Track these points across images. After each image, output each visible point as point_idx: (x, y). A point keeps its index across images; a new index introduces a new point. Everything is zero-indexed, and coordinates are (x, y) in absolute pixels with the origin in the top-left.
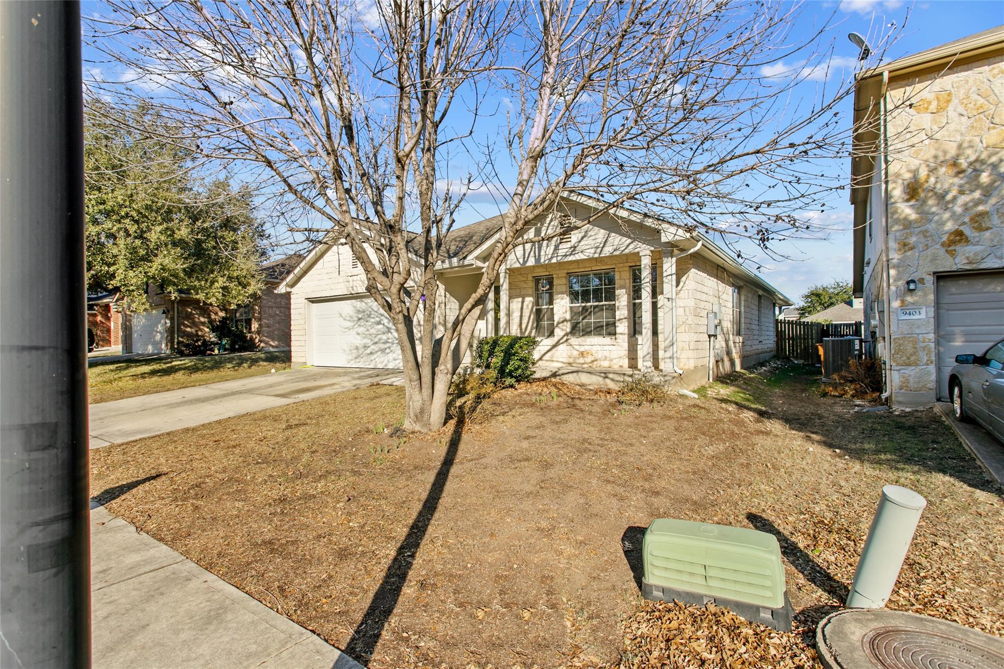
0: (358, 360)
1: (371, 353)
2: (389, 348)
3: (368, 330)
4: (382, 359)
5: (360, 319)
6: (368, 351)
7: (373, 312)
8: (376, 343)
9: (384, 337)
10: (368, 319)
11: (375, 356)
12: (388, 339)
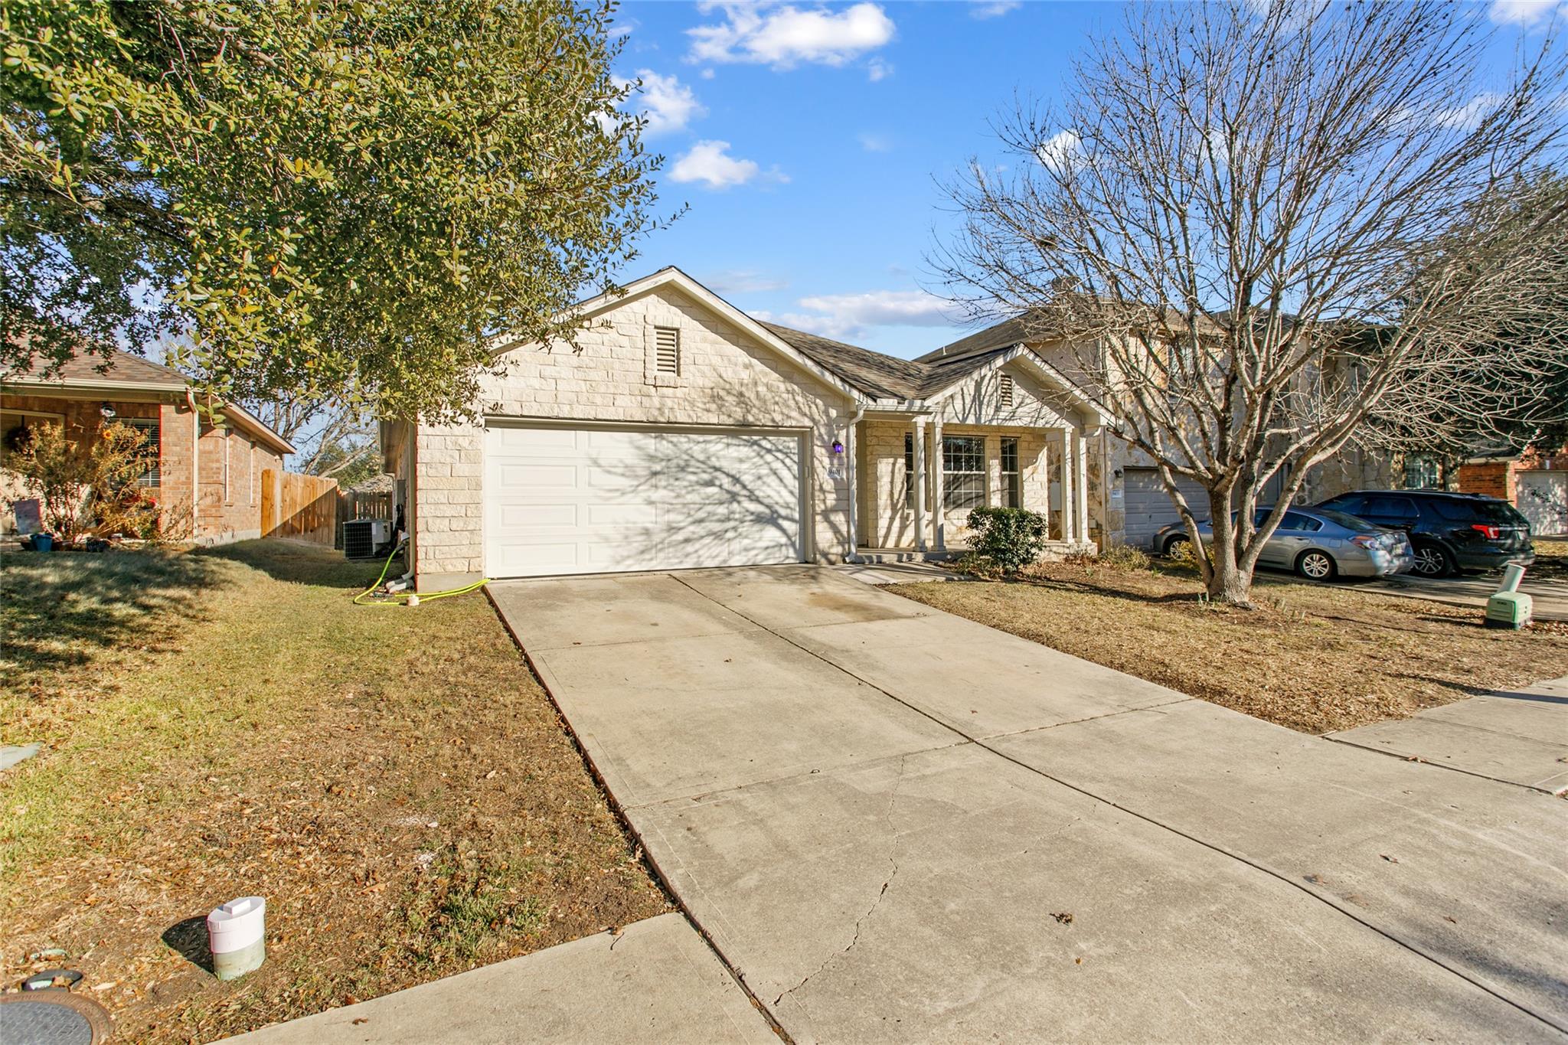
0: (647, 556)
1: (687, 541)
2: (735, 529)
3: (678, 496)
4: (715, 551)
5: (655, 474)
6: (680, 536)
7: (693, 462)
8: (701, 521)
9: (722, 510)
10: (680, 475)
11: (697, 545)
12: (733, 513)
